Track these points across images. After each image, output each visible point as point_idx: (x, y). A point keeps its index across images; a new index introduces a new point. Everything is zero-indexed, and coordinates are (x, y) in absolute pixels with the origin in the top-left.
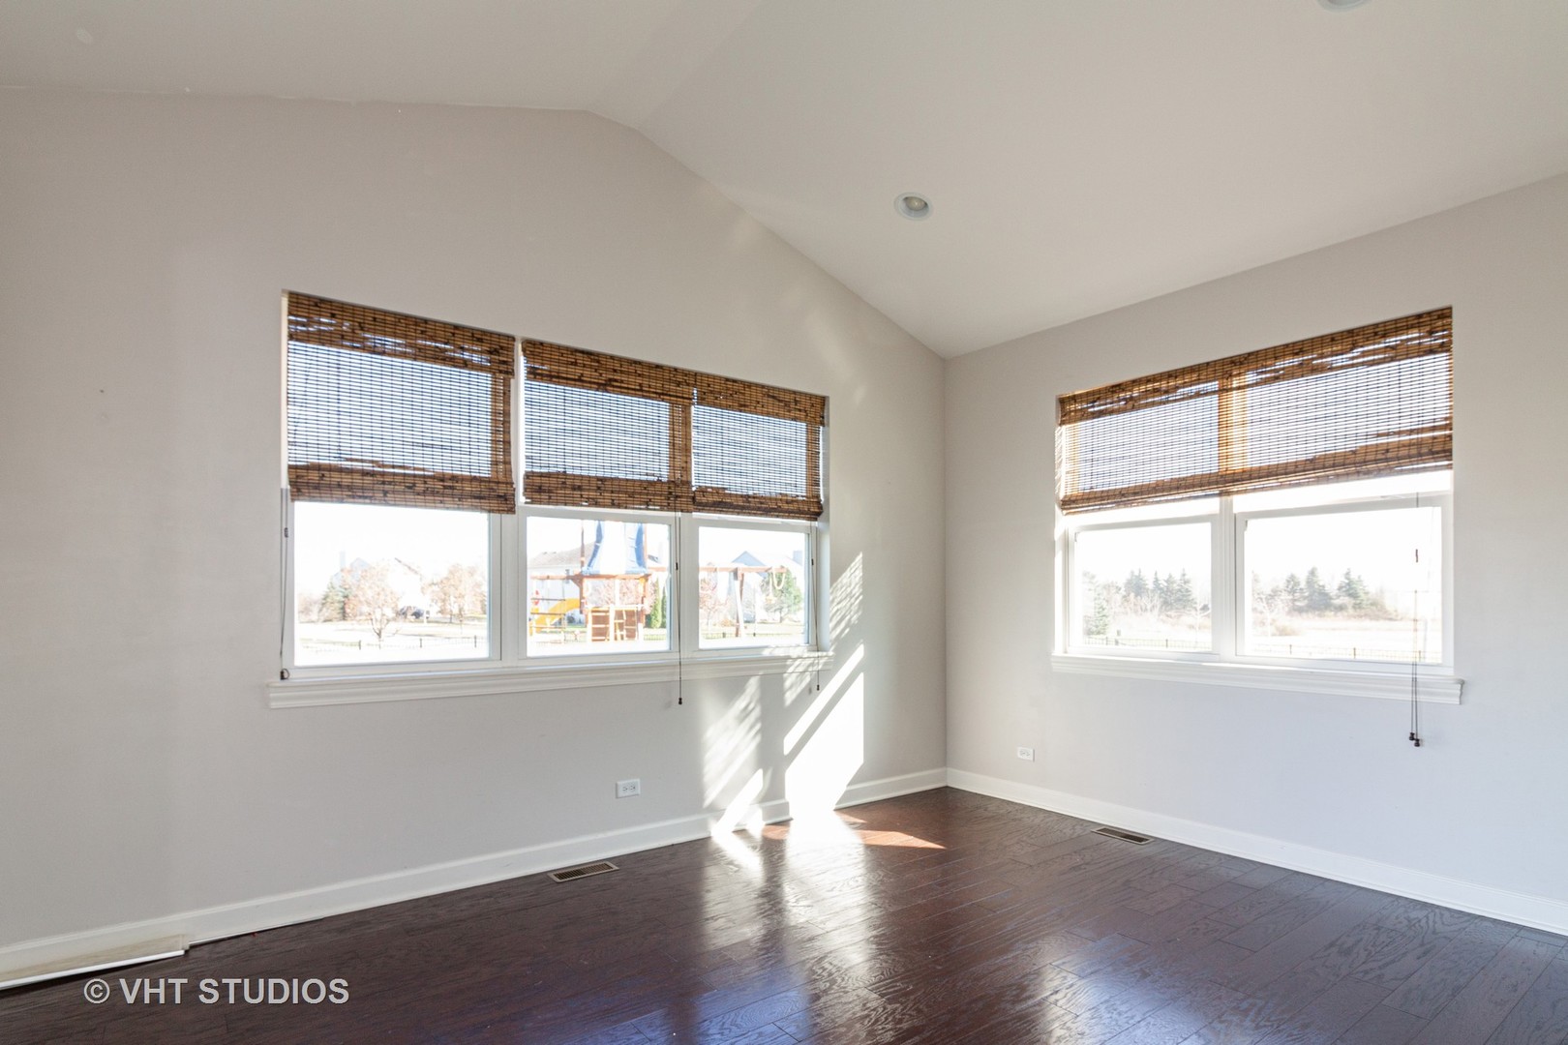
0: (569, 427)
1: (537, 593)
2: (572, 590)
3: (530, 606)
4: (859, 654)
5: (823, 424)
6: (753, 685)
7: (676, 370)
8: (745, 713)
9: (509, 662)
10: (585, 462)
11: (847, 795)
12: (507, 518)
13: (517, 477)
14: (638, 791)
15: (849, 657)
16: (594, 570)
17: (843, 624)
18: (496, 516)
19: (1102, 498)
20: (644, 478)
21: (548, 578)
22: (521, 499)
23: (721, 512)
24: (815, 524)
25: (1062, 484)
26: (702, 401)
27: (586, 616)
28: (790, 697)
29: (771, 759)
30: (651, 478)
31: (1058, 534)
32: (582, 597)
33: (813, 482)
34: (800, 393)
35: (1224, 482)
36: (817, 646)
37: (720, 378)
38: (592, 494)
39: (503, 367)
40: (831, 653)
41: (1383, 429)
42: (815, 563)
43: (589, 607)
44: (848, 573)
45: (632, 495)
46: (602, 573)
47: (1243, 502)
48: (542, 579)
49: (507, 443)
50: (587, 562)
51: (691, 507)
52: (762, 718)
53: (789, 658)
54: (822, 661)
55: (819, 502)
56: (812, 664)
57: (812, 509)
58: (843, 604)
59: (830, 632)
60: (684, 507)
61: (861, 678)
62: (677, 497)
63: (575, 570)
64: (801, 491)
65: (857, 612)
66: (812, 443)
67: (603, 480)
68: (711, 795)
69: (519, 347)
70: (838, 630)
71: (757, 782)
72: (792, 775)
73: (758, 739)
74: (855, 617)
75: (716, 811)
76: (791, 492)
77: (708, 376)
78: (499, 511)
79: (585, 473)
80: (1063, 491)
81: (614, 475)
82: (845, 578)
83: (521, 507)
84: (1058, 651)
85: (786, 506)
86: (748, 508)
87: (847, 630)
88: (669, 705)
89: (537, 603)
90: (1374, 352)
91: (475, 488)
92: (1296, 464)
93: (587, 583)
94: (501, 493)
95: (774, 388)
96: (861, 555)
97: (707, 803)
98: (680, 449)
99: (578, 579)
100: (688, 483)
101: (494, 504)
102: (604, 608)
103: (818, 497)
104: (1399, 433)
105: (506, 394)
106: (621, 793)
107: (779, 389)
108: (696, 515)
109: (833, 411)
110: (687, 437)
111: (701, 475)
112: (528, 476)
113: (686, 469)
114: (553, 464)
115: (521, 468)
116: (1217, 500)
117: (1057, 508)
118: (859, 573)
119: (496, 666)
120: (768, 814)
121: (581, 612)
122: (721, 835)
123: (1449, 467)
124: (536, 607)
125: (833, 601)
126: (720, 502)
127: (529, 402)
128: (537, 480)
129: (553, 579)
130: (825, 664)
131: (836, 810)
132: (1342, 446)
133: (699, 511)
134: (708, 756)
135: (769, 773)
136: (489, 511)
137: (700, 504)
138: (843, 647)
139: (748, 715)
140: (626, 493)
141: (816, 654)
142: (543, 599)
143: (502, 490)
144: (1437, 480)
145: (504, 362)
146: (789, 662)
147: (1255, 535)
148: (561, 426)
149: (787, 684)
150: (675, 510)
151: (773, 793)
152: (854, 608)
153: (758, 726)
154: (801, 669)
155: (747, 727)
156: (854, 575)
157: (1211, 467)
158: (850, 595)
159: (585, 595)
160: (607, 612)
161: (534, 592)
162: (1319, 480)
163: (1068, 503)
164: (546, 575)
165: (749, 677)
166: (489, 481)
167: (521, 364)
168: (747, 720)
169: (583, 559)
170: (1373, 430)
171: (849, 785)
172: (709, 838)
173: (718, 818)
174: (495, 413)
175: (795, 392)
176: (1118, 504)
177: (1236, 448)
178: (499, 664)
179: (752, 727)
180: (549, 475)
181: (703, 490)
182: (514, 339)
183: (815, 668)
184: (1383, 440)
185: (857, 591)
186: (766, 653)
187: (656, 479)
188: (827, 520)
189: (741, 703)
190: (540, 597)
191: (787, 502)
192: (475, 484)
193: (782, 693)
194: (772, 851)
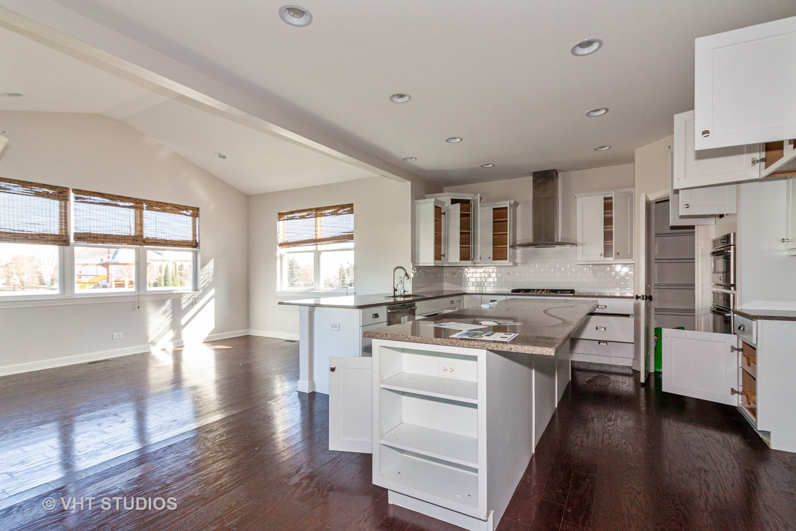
0: (92, 217)
1: (80, 272)
2: (102, 271)
3: (76, 279)
4: (212, 292)
5: (197, 217)
6: (169, 302)
7: (136, 199)
8: (165, 312)
9: (68, 295)
10: (99, 229)
11: (207, 338)
12: (66, 248)
13: (70, 233)
14: (122, 337)
15: (209, 292)
16: (114, 261)
17: (206, 282)
18: (62, 247)
19: (289, 244)
20: (124, 234)
21: (87, 264)
22: (72, 241)
23: (156, 245)
24: (196, 249)
25: (280, 238)
26: (148, 209)
27: (111, 284)
28: (184, 306)
29: (176, 326)
30: (126, 234)
31: (278, 254)
32: (108, 274)
33: (194, 235)
34: (188, 207)
35: (316, 241)
36: (196, 289)
37: (155, 202)
38: (102, 240)
39: (64, 198)
40: (200, 292)
41: (344, 231)
42: (195, 262)
43: (113, 279)
44: (207, 266)
45: (118, 240)
46: (120, 262)
47: (321, 247)
48: (84, 265)
49: (66, 223)
50: (111, 256)
51: (143, 244)
52: (172, 313)
53: (183, 293)
54: (197, 294)
55: (196, 242)
56: (193, 296)
57: (195, 245)
58: (206, 276)
59: (201, 285)
60: (140, 244)
61: (213, 300)
62: (137, 241)
63: (105, 261)
64: (190, 238)
65: (211, 278)
66: (194, 222)
67: (106, 235)
68: (151, 339)
69: (71, 191)
70: (204, 284)
71: (171, 334)
72: (184, 332)
73: (171, 320)
74: (211, 280)
75: (153, 343)
76: (185, 239)
77: (150, 201)
78: (63, 245)
79: (99, 233)
80: (280, 241)
81: (110, 234)
82: (206, 267)
83: (72, 244)
84: (278, 289)
85: (182, 244)
86: (167, 244)
87: (207, 284)
88: (134, 309)
89: (80, 278)
90: (345, 211)
91: (53, 238)
92: (329, 238)
93: (111, 267)
94: (64, 239)
95: (177, 205)
96: (213, 260)
97: (150, 341)
98: (140, 224)
99: (106, 265)
100: (142, 236)
101: (61, 243)
102: (122, 280)
103: (196, 240)
104: (349, 232)
105: (66, 207)
106: (114, 337)
107: (179, 205)
108: (145, 246)
109: (201, 212)
110: (141, 221)
111: (148, 233)
112: (76, 234)
113: (141, 231)
114: (85, 229)
115: (72, 232)
116: (315, 246)
117: (277, 246)
118: (212, 266)
119: (63, 297)
120: (175, 344)
121: (108, 282)
122: (155, 351)
123: (353, 242)
124: (80, 280)
125: (201, 275)
126: (156, 242)
127: (76, 209)
128: (79, 235)
129: (90, 265)
130: (199, 295)
131: (204, 343)
132: (338, 234)
133: (145, 245)
134: (150, 326)
135: (176, 331)
136: (59, 245)
137: (147, 243)
138: (206, 290)
139: (166, 312)
140: (116, 239)
141: (195, 292)
142: (84, 275)
143: (64, 238)
144: (350, 245)
145: (65, 196)
146: (183, 295)
147: (323, 256)
148: (88, 217)
149: (183, 302)
150: (136, 245)
151: (177, 337)
152: (210, 277)
153: (171, 316)
154: (188, 297)
155: (167, 316)
156: (210, 266)
157: (314, 238)
158: (209, 273)
159: (110, 273)
160: (124, 281)
161: (79, 272)
162: (334, 243)
163: (281, 245)
164: (86, 262)
165: (167, 299)
166: (59, 235)
167: (72, 196)
168: (166, 314)
169: (109, 255)
170: (342, 231)
171: (209, 334)
172: (150, 352)
173: (154, 345)
174: (61, 213)
175: (186, 206)
176: (293, 246)
177: (319, 233)
178: (63, 296)
179: (168, 316)
180: (84, 233)
181: (148, 239)
182: (68, 188)
183: (194, 297)
184: (344, 234)
185: (212, 271)
186: (175, 292)
187: (128, 235)
188: (199, 248)
189: (164, 308)
190: (82, 274)
191: (183, 242)
192: (52, 237)
193: (180, 305)
194: (177, 355)
